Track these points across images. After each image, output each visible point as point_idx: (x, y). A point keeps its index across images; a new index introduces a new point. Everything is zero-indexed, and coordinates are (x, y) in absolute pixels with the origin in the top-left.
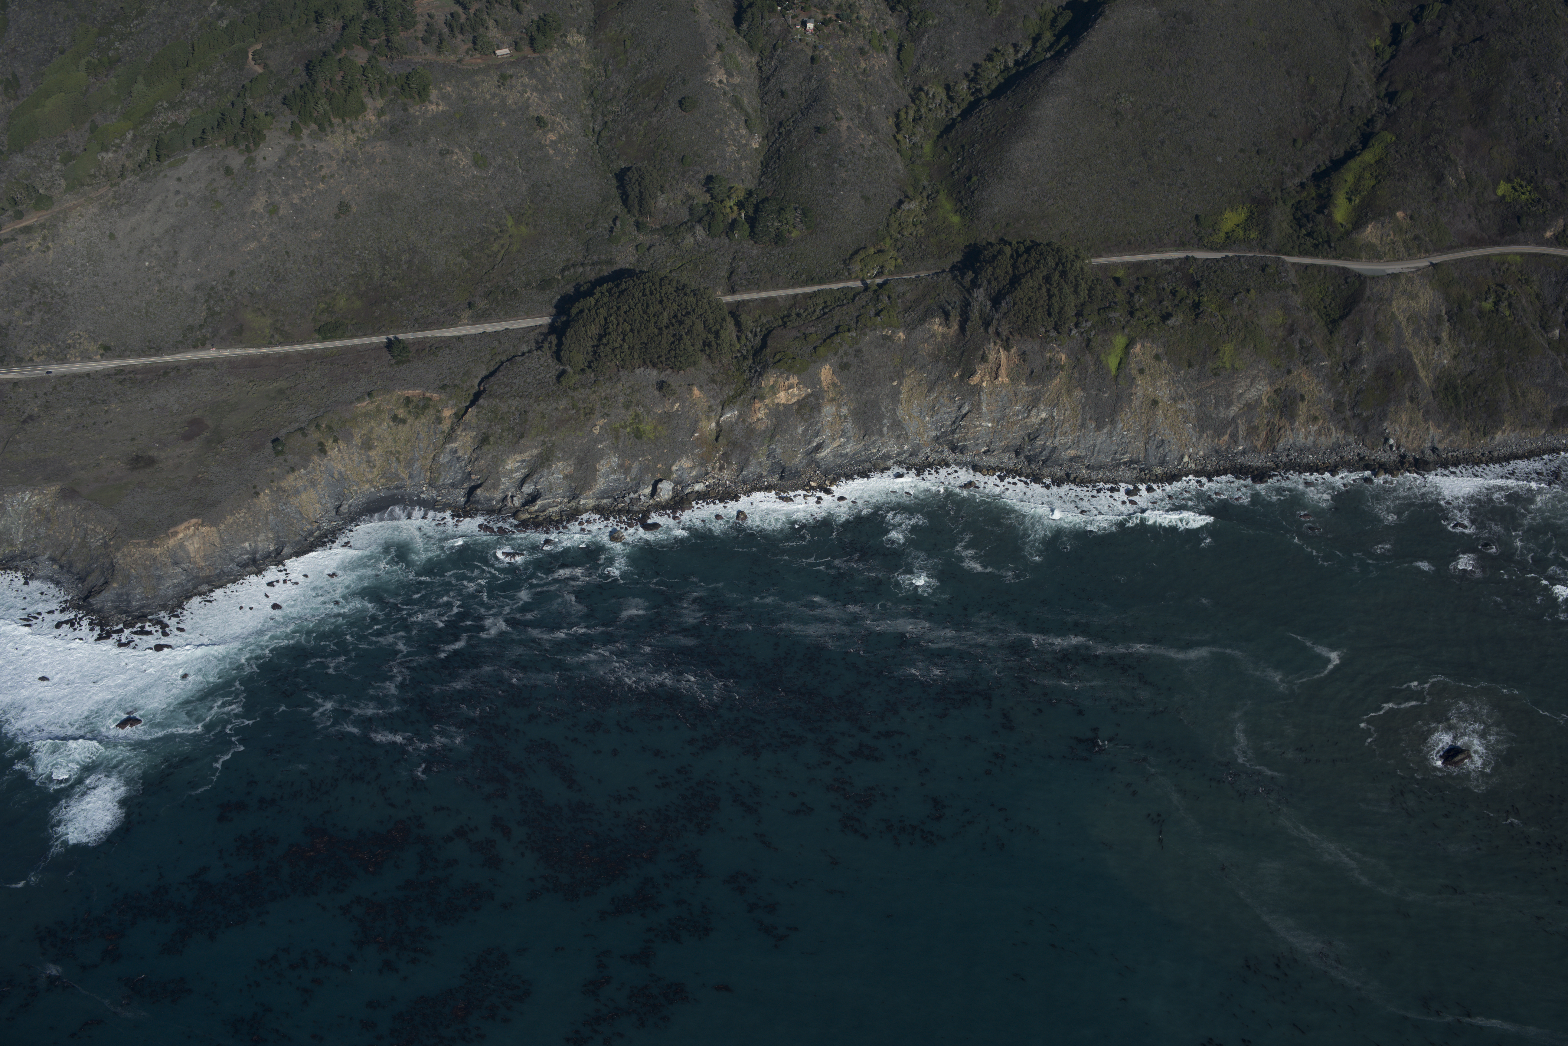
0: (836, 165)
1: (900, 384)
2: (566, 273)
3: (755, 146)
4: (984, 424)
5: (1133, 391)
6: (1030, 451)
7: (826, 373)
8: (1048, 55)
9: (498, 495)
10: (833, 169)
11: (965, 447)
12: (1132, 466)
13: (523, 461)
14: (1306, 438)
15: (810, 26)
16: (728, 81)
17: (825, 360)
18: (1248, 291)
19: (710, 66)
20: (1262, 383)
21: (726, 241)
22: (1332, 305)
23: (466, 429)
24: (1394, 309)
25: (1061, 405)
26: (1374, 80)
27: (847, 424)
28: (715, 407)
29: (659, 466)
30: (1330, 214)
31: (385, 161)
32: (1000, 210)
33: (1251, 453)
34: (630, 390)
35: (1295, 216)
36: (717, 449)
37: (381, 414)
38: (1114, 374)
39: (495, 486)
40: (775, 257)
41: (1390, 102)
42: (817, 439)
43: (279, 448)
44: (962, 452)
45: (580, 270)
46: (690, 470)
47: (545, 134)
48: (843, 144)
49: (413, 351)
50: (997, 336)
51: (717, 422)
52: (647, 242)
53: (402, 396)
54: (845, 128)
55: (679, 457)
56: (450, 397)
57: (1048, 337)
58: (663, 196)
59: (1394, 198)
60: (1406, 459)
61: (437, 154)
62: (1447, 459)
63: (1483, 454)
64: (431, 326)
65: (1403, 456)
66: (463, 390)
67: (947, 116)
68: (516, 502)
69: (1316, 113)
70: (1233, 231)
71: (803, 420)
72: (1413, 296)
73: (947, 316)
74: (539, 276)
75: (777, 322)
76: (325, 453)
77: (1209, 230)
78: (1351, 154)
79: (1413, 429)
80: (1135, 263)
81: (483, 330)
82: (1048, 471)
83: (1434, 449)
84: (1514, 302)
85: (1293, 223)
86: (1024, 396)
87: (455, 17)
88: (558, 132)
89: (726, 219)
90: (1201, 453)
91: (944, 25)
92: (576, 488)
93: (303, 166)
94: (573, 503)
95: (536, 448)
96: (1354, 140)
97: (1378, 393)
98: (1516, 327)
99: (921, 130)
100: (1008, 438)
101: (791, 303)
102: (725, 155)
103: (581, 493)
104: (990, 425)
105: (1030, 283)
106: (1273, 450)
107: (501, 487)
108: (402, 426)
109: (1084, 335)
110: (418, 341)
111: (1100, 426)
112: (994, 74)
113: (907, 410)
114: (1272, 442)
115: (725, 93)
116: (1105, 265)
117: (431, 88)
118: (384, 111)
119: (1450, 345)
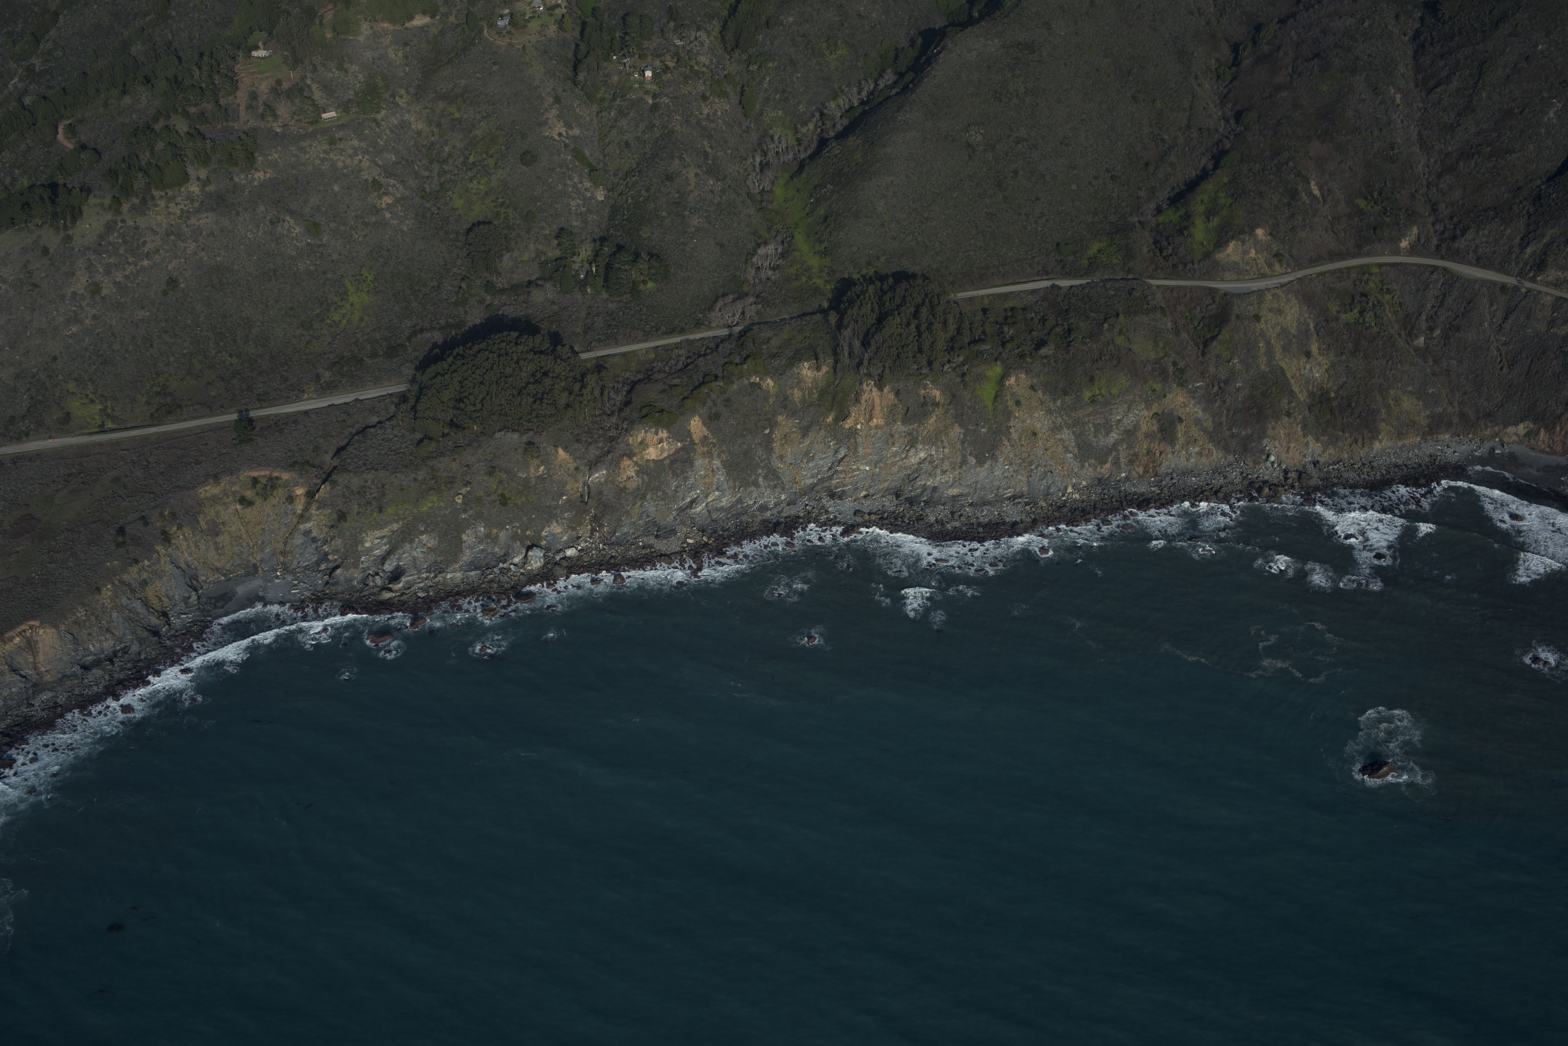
0: (687, 213)
1: (771, 432)
2: (413, 339)
3: (601, 198)
4: (862, 467)
5: (1011, 424)
6: (911, 491)
7: (696, 426)
8: (894, 92)
9: (358, 575)
10: (684, 217)
11: (843, 492)
12: (1016, 501)
13: (382, 538)
14: (1188, 460)
15: (649, 74)
16: (568, 134)
17: (694, 412)
18: (1118, 315)
19: (548, 119)
20: (1139, 408)
21: (579, 296)
22: (1201, 325)
23: (318, 508)
24: (1263, 326)
25: (939, 444)
26: (1218, 102)
27: (721, 477)
28: (582, 468)
29: (528, 533)
30: (1190, 235)
31: (212, 233)
32: (859, 249)
33: (1134, 479)
34: (492, 455)
35: (1155, 239)
36: (587, 512)
37: (228, 497)
38: (990, 408)
39: (355, 566)
40: (631, 310)
41: (1237, 122)
42: (690, 494)
43: (120, 539)
44: (840, 498)
45: (428, 335)
46: (560, 535)
47: (380, 197)
48: (692, 191)
49: (257, 429)
50: (869, 375)
51: (585, 484)
52: (496, 302)
53: (248, 477)
54: (693, 175)
55: (548, 522)
56: (301, 474)
57: (921, 374)
58: (509, 254)
59: (1252, 215)
60: (1289, 475)
61: (268, 223)
62: (1328, 472)
63: (1364, 464)
64: (273, 402)
65: (1286, 472)
66: (314, 467)
67: (795, 159)
68: (378, 581)
69: (1165, 137)
70: (1095, 257)
71: (676, 475)
72: (1280, 312)
73: (817, 359)
74: (385, 344)
75: (640, 376)
76: (169, 542)
77: (1071, 258)
78: (1204, 176)
79: (1293, 445)
80: (1000, 295)
81: (330, 403)
82: (931, 511)
83: (1315, 463)
84: (1379, 312)
85: (1153, 247)
86: (901, 436)
87: (279, 82)
88: (393, 195)
89: (577, 274)
90: (1084, 483)
91: (785, 67)
92: (441, 562)
93: (125, 242)
94: (440, 578)
95: (397, 522)
96: (1205, 161)
97: (1255, 411)
98: (1383, 337)
99: (770, 174)
100: (887, 481)
101: (652, 356)
102: (570, 209)
103: (448, 566)
104: (867, 468)
105: (898, 320)
106: (1156, 475)
107: (361, 566)
108: (250, 509)
109: (957, 369)
110: (261, 418)
111: (981, 462)
112: (839, 115)
113: (781, 457)
114: (1154, 467)
115: (566, 146)
116: (971, 299)
117: (256, 155)
118: (208, 181)
119: (1320, 359)
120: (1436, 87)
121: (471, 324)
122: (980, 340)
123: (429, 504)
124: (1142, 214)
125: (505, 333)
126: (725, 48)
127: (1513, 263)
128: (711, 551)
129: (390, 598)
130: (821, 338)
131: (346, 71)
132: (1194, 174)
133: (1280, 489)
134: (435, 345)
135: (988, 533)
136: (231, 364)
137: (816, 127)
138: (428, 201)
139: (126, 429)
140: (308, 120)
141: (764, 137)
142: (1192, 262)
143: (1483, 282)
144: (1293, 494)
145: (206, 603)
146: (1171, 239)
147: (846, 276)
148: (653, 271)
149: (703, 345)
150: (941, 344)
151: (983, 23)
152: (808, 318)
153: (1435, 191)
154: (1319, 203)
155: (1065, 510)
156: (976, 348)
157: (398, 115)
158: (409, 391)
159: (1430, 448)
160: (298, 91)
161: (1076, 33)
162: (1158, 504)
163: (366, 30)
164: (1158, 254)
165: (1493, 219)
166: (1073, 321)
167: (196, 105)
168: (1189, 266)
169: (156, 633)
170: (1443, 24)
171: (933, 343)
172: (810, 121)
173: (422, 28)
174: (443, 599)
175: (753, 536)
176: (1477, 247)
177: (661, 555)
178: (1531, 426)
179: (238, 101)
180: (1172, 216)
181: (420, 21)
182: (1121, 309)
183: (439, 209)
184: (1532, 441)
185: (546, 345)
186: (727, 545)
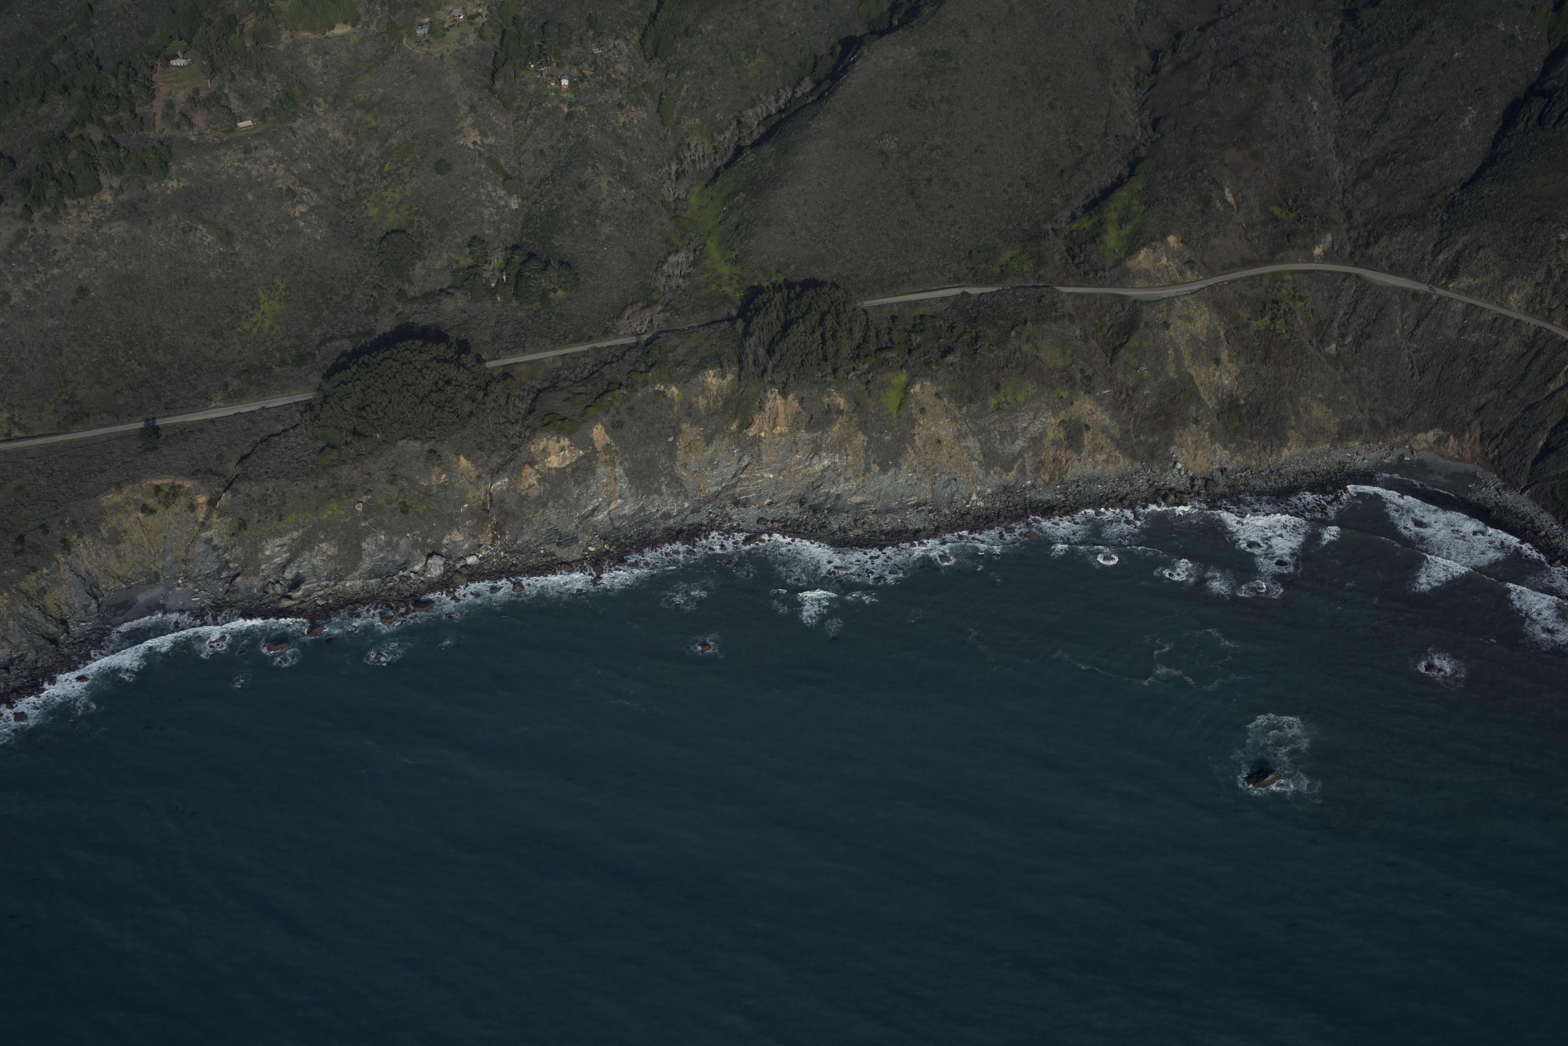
0: (598, 221)
1: (675, 440)
2: (322, 348)
3: (515, 206)
4: (765, 475)
5: (915, 431)
6: (815, 499)
7: (599, 434)
8: (810, 100)
9: (257, 583)
10: (595, 225)
11: (747, 499)
12: (920, 508)
13: (282, 546)
14: (1094, 467)
15: (565, 82)
16: (483, 143)
17: (596, 420)
18: (1026, 322)
19: (463, 127)
20: (1045, 415)
21: (489, 305)
22: (1110, 333)
23: (219, 516)
24: (1172, 333)
25: (843, 451)
26: (1136, 109)
27: (623, 485)
28: (484, 476)
29: (429, 540)
30: (1102, 243)
31: (124, 242)
32: (769, 257)
33: (1040, 486)
34: (394, 463)
35: (1068, 247)
36: (489, 519)
37: (130, 505)
38: (895, 415)
39: (256, 574)
40: (540, 318)
41: (1154, 130)
42: (592, 502)
43: (19, 547)
44: (744, 506)
45: (337, 344)
46: (461, 543)
47: (294, 206)
48: (604, 200)
49: (163, 438)
50: (773, 383)
51: (487, 491)
52: (407, 311)
53: (151, 485)
54: (605, 183)
55: (449, 530)
56: (203, 483)
57: (825, 381)
58: (421, 263)
59: (1164, 223)
60: (1196, 482)
61: (180, 232)
62: (1235, 479)
63: (1272, 472)
64: (180, 411)
65: (1193, 479)
66: (216, 475)
67: (711, 167)
68: (278, 589)
69: (1082, 144)
70: (1007, 265)
71: (578, 483)
72: (1189, 319)
73: (721, 367)
74: (294, 352)
75: (546, 384)
76: (69, 550)
77: (983, 266)
78: (1119, 183)
79: (1200, 452)
80: (909, 303)
81: (237, 411)
82: (835, 519)
83: (1223, 470)
84: (1289, 319)
85: (1066, 254)
86: (805, 444)
87: (196, 91)
88: (307, 203)
89: (488, 282)
90: (989, 491)
91: (703, 75)
92: (341, 569)
93: (35, 251)
94: (339, 586)
95: (297, 530)
96: (1121, 169)
97: (1162, 418)
98: (1293, 344)
99: (685, 182)
100: (791, 488)
101: (559, 364)
102: (483, 218)
103: (347, 574)
104: (771, 476)
105: (802, 328)
106: (1062, 482)
107: (261, 574)
108: (152, 517)
109: (862, 377)
110: (167, 427)
111: (884, 470)
112: (756, 122)
113: (685, 465)
114: (1060, 474)
115: (480, 154)
116: (880, 307)
117: (170, 163)
118: (121, 189)
119: (1230, 366)
120: (1353, 94)
121: (380, 332)
122: (887, 348)
123: (329, 513)
124: (1056, 221)
125: (410, 342)
126: (645, 56)
127: (1426, 271)
128: (612, 558)
129: (289, 606)
130: (727, 346)
131: (264, 80)
132: (1110, 181)
133: (1185, 496)
134: (344, 353)
135: (890, 540)
136: (140, 373)
137: (733, 135)
138: (344, 210)
139: (33, 437)
140: (224, 129)
141: (680, 145)
142: (1104, 270)
143: (1395, 290)
144: (1199, 501)
145: (106, 611)
146: (1083, 246)
147: (756, 284)
148: (563, 279)
149: (610, 353)
150: (846, 351)
151: (900, 31)
152: (715, 326)
153: (1350, 198)
154: (1233, 210)
155: (969, 518)
156: (882, 355)
157: (315, 124)
158: (315, 399)
159: (1339, 455)
160: (216, 100)
161: (994, 41)
162: (1062, 511)
163: (286, 38)
164: (1070, 261)
165: (1406, 226)
166: (981, 328)
167: (111, 114)
168: (1100, 273)
169: (53, 641)
170: (1362, 31)
171: (838, 350)
172: (727, 129)
173: (342, 37)
174: (342, 607)
175: (655, 544)
176: (1390, 254)
177: (562, 563)
178: (1441, 433)
179: (154, 110)
180: (1085, 223)
181: (340, 30)
182: (1029, 316)
183: (354, 217)
184: (1442, 448)
185: (450, 354)
186: (629, 553)
